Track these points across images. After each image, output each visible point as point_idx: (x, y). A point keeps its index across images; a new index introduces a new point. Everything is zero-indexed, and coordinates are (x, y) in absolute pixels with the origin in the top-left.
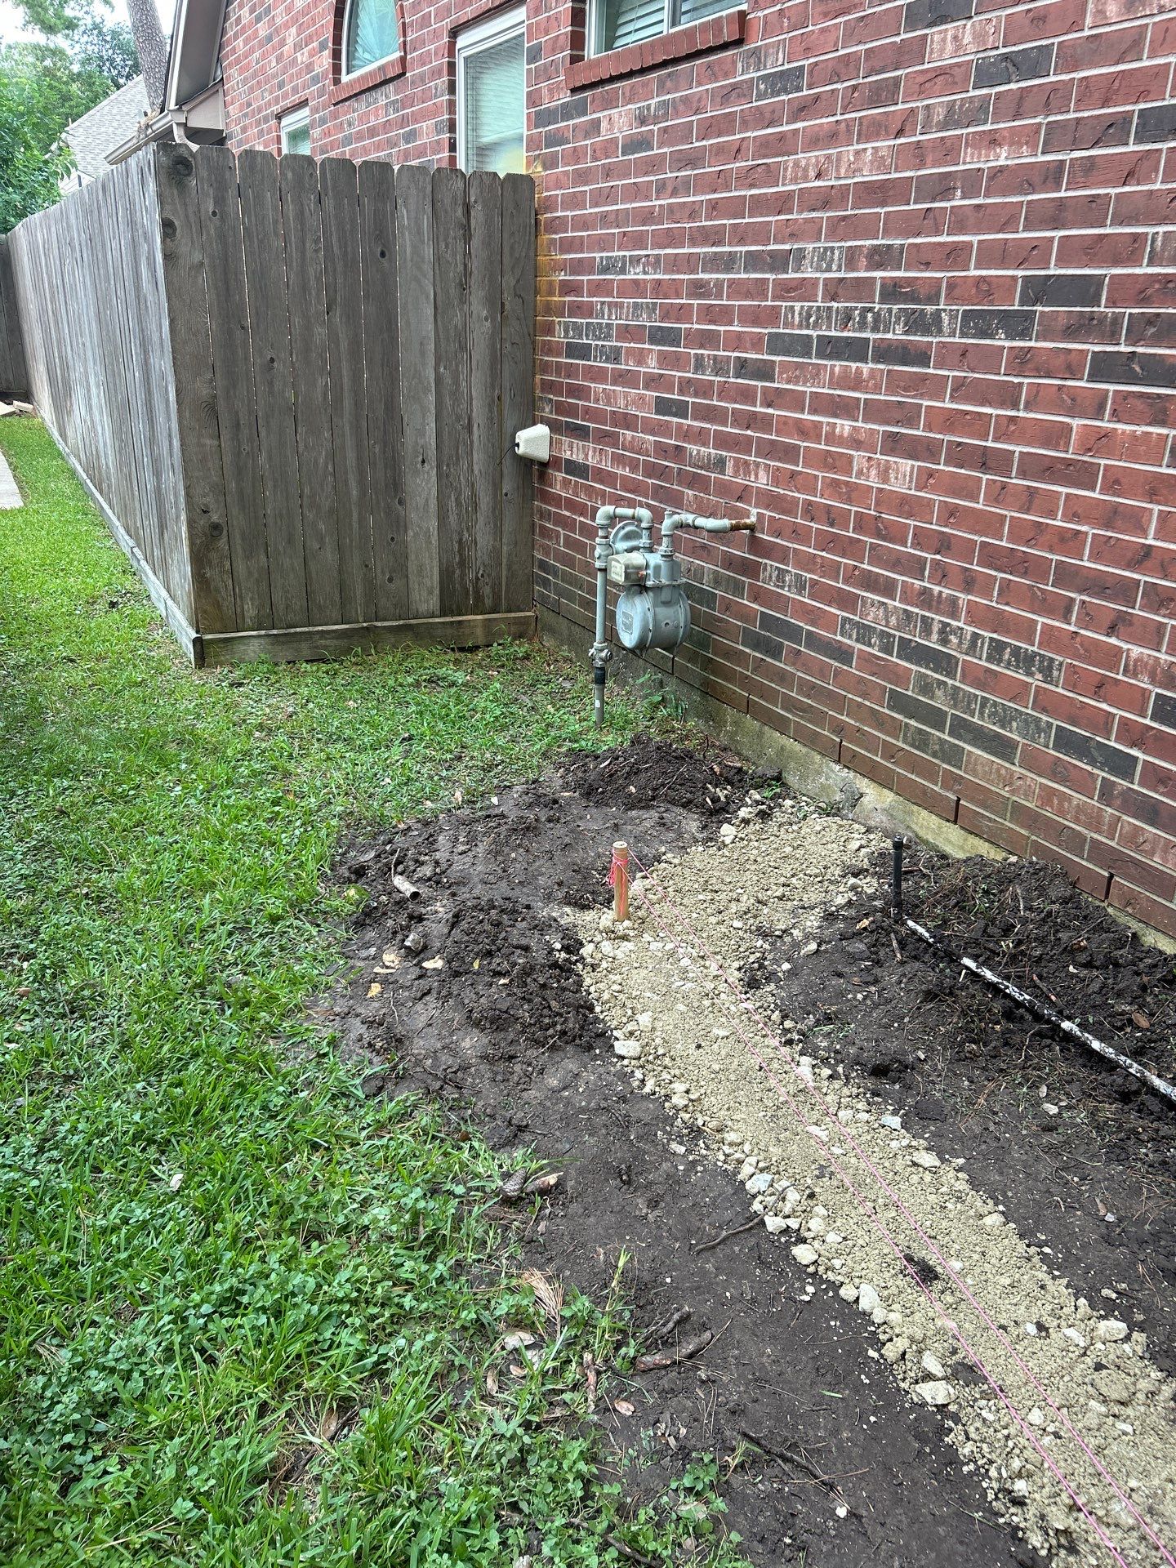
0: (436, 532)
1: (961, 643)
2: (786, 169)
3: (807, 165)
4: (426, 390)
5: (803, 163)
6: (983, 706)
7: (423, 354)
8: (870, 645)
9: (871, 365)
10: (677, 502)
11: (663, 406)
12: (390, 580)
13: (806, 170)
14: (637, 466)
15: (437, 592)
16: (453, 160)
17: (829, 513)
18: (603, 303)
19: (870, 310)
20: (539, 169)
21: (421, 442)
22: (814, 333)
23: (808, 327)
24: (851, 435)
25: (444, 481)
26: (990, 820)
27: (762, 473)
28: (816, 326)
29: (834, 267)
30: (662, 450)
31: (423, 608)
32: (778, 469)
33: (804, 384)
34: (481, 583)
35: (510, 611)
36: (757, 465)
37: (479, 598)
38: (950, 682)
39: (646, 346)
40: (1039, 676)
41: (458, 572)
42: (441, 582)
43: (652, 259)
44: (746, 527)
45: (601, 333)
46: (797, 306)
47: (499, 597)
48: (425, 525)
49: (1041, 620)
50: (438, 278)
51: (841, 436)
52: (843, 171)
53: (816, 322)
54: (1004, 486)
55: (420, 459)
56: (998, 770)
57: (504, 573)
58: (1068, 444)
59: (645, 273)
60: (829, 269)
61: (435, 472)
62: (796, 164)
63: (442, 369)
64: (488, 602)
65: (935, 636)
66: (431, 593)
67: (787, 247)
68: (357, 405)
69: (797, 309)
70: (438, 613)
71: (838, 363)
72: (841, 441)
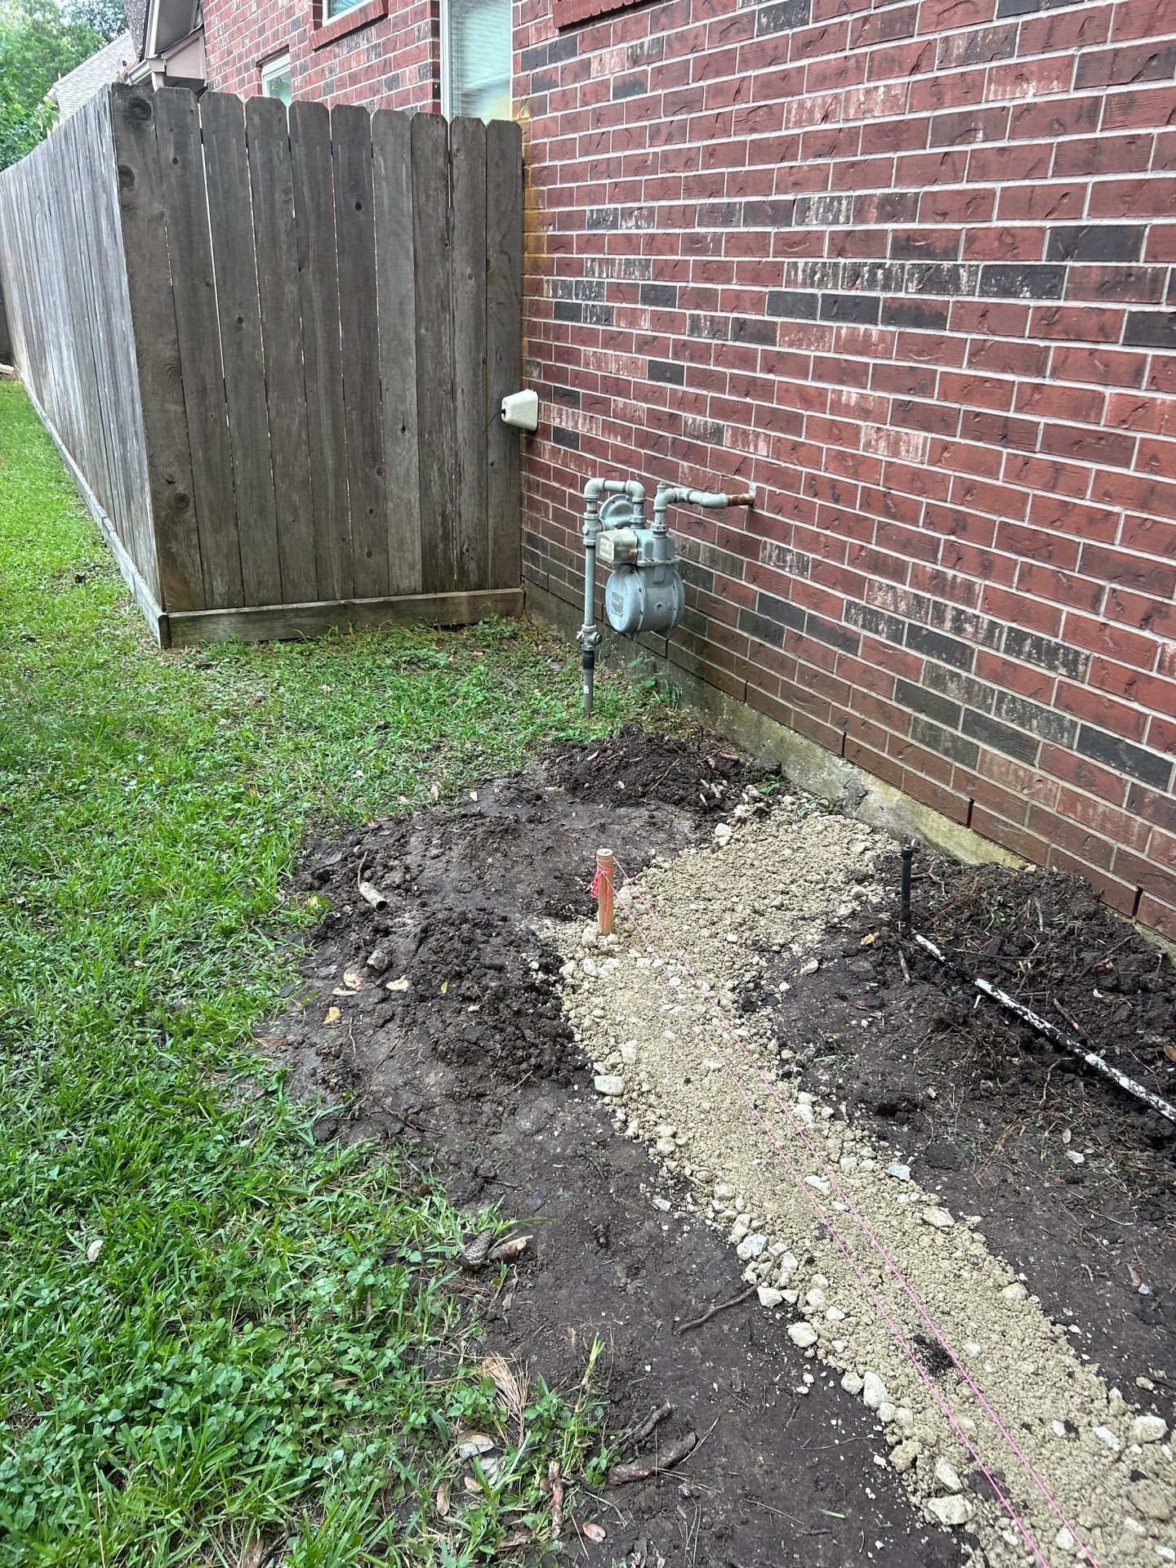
0: (418, 504)
1: (976, 632)
2: (789, 112)
3: (813, 106)
4: (407, 353)
5: (808, 105)
6: (1000, 701)
7: (402, 314)
8: (877, 632)
9: (880, 327)
10: (671, 473)
11: (656, 371)
12: (369, 555)
13: (811, 111)
14: (629, 434)
15: (419, 567)
16: (437, 107)
17: (833, 488)
18: (593, 260)
19: (881, 266)
20: (527, 115)
21: (401, 408)
22: (819, 292)
23: (812, 286)
24: (858, 404)
25: (426, 449)
26: (1006, 824)
27: (761, 444)
28: (821, 283)
29: (842, 219)
30: (655, 418)
31: (405, 584)
32: (779, 440)
33: (808, 348)
34: (466, 559)
35: (497, 588)
36: (757, 435)
37: (463, 572)
38: (964, 674)
39: (639, 306)
40: (1063, 671)
41: (441, 546)
42: (423, 557)
43: (645, 212)
44: (745, 502)
45: (591, 292)
46: (801, 262)
47: (485, 573)
48: (405, 495)
49: (1066, 609)
50: (417, 232)
51: (847, 405)
52: (852, 112)
53: (821, 280)
54: (1027, 462)
55: (400, 426)
56: (1016, 772)
57: (491, 547)
58: (1099, 416)
59: (638, 227)
60: (836, 221)
61: (416, 440)
62: (801, 105)
63: (423, 331)
64: (474, 578)
65: (948, 624)
66: (412, 568)
67: (790, 197)
68: (333, 369)
69: (801, 266)
70: (420, 589)
71: (844, 325)
72: (847, 410)
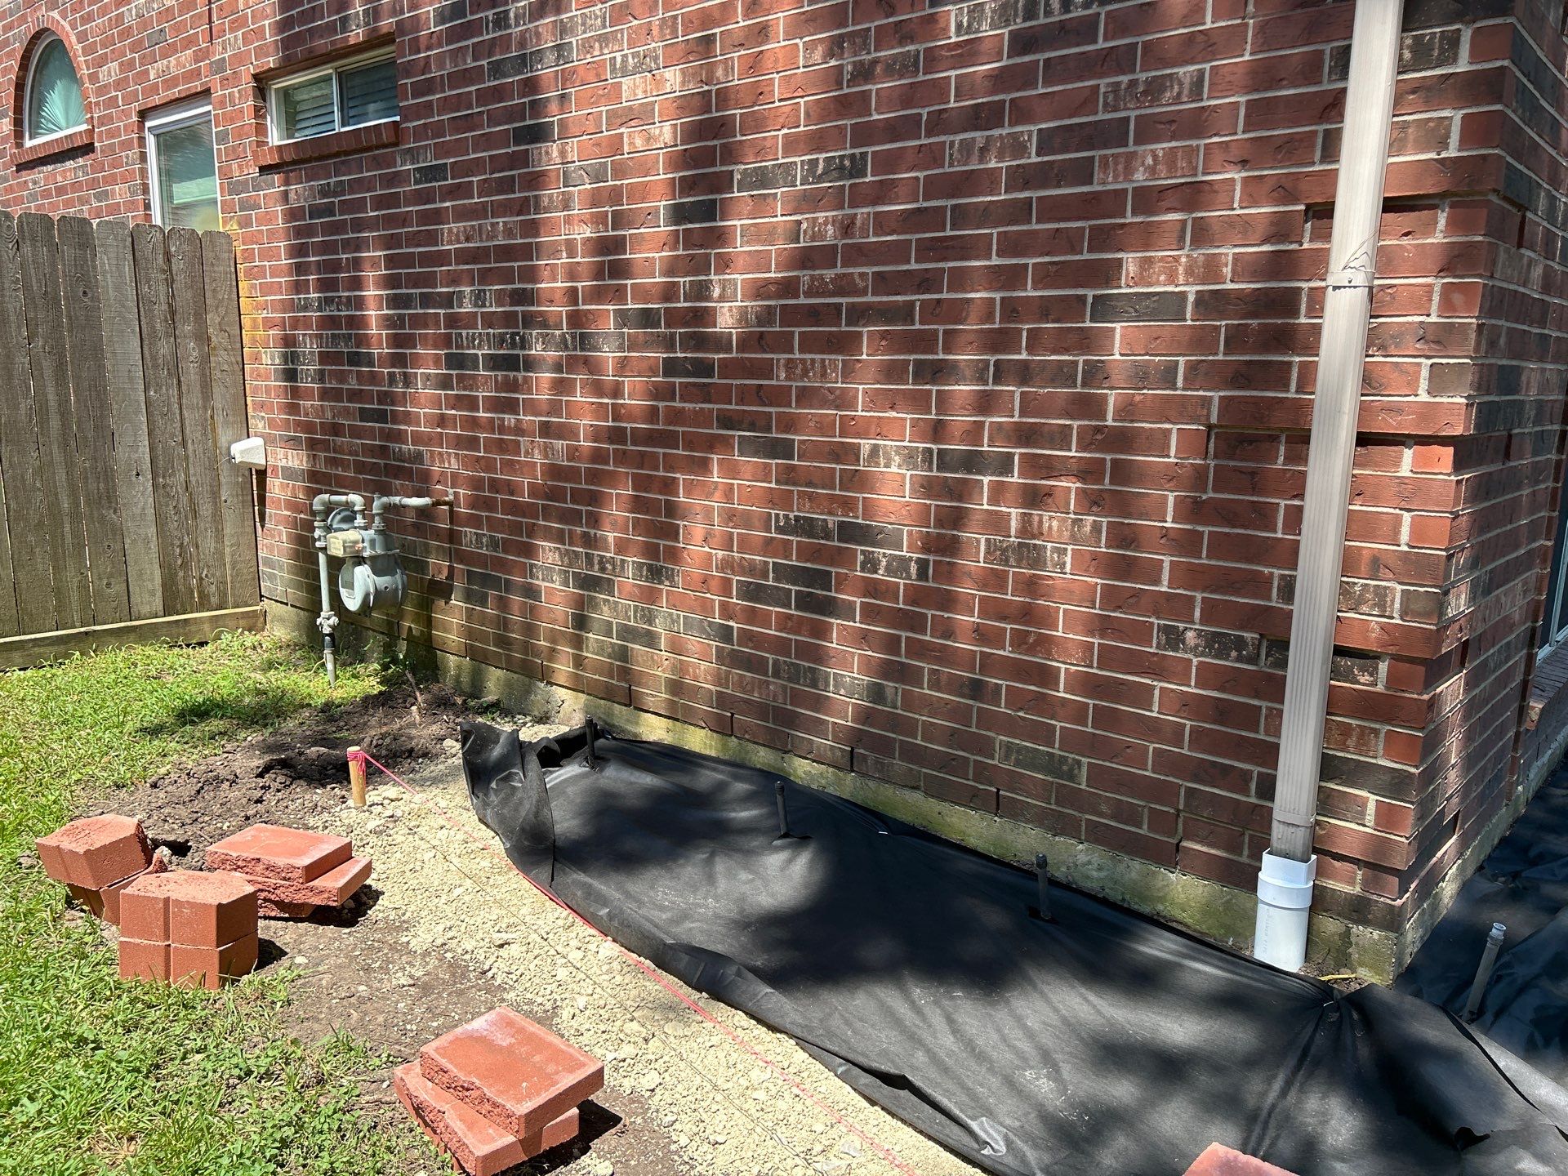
0: (155, 538)
1: (614, 568)
2: (443, 234)
3: (458, 232)
4: (137, 412)
5: (455, 231)
6: (635, 612)
7: (131, 379)
8: (553, 582)
9: (523, 373)
10: (386, 491)
11: (365, 415)
12: (109, 585)
13: (457, 235)
14: (349, 466)
15: (159, 593)
16: (148, 217)
17: (509, 485)
18: (304, 335)
19: (518, 334)
21: (134, 456)
22: (480, 353)
23: (474, 348)
24: (516, 426)
25: (161, 491)
27: (453, 461)
28: (480, 347)
29: (488, 304)
31: (145, 609)
32: (466, 456)
33: (477, 391)
34: (205, 583)
35: (238, 607)
36: (449, 454)
37: (204, 597)
38: (611, 599)
39: (346, 368)
40: (667, 583)
41: (181, 574)
42: (164, 585)
43: (344, 300)
44: (446, 503)
45: (305, 359)
46: (464, 332)
47: (226, 594)
48: (142, 532)
49: (662, 542)
50: (142, 313)
51: (509, 427)
52: (484, 237)
53: (480, 344)
54: (625, 452)
55: (134, 473)
56: (652, 658)
57: (229, 572)
59: (339, 310)
60: (484, 306)
64: (214, 600)
65: (596, 567)
66: (152, 593)
67: (451, 290)
68: (65, 426)
69: (464, 335)
70: (162, 613)
71: (499, 373)
72: (510, 431)
